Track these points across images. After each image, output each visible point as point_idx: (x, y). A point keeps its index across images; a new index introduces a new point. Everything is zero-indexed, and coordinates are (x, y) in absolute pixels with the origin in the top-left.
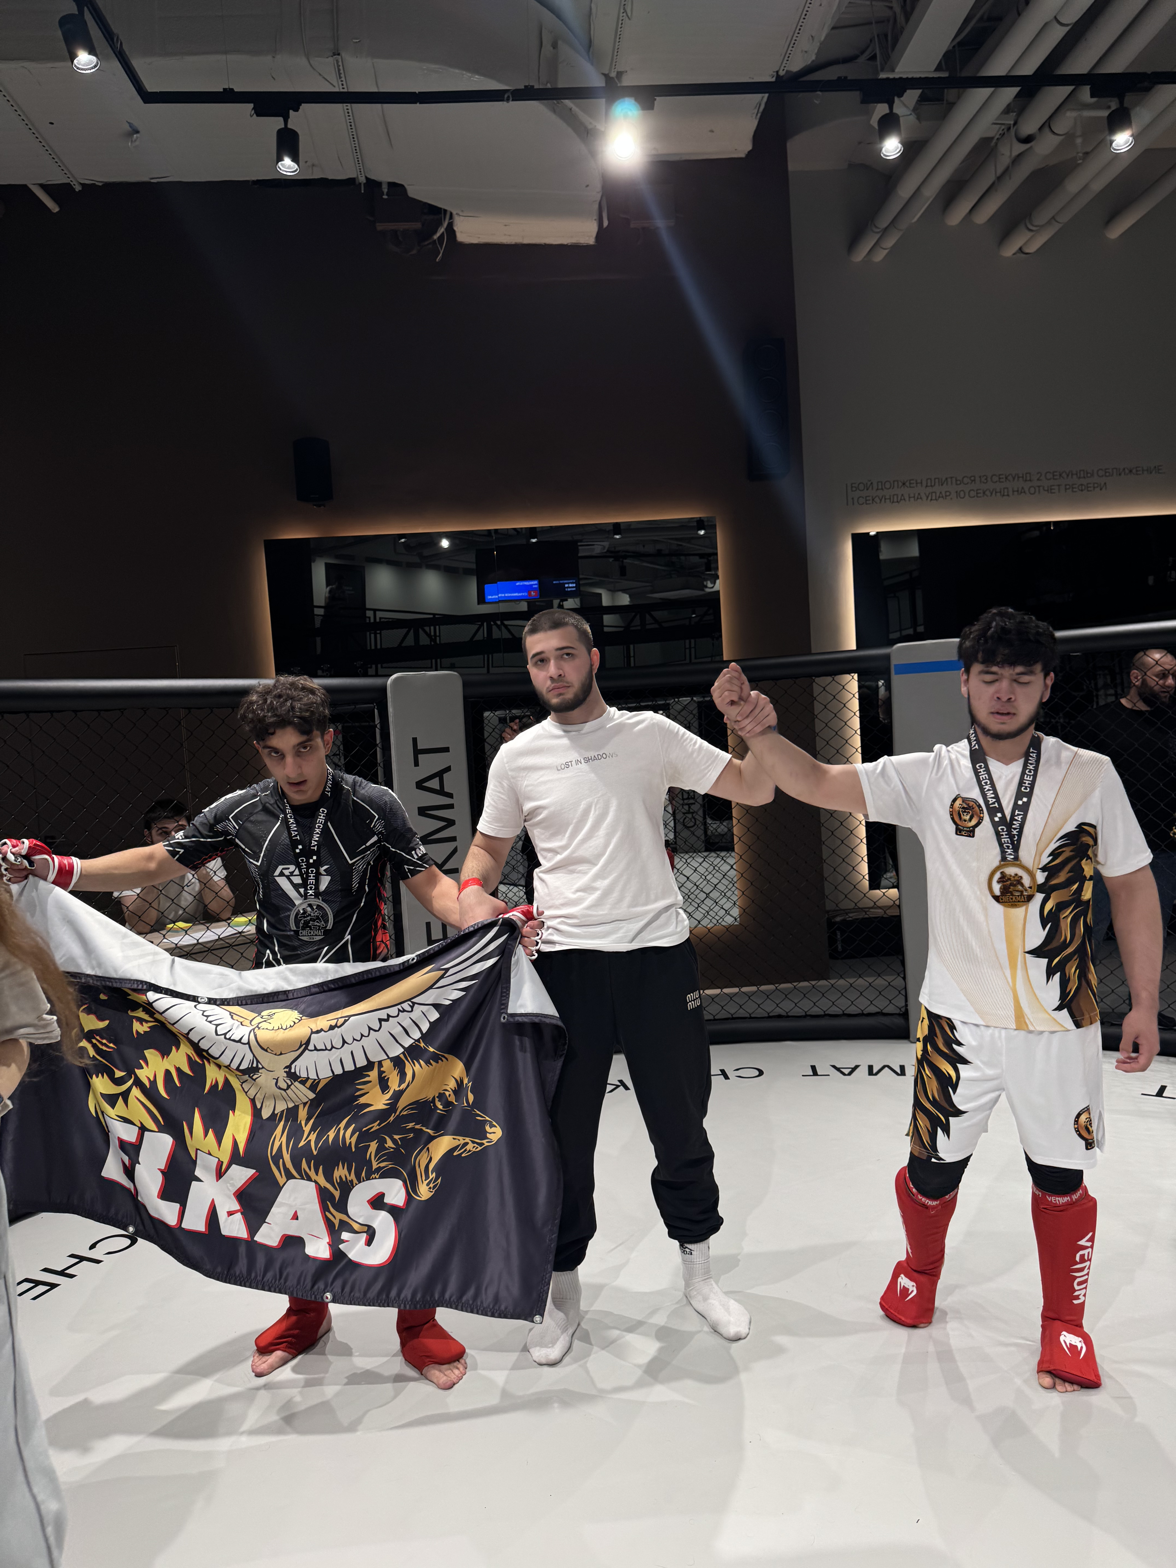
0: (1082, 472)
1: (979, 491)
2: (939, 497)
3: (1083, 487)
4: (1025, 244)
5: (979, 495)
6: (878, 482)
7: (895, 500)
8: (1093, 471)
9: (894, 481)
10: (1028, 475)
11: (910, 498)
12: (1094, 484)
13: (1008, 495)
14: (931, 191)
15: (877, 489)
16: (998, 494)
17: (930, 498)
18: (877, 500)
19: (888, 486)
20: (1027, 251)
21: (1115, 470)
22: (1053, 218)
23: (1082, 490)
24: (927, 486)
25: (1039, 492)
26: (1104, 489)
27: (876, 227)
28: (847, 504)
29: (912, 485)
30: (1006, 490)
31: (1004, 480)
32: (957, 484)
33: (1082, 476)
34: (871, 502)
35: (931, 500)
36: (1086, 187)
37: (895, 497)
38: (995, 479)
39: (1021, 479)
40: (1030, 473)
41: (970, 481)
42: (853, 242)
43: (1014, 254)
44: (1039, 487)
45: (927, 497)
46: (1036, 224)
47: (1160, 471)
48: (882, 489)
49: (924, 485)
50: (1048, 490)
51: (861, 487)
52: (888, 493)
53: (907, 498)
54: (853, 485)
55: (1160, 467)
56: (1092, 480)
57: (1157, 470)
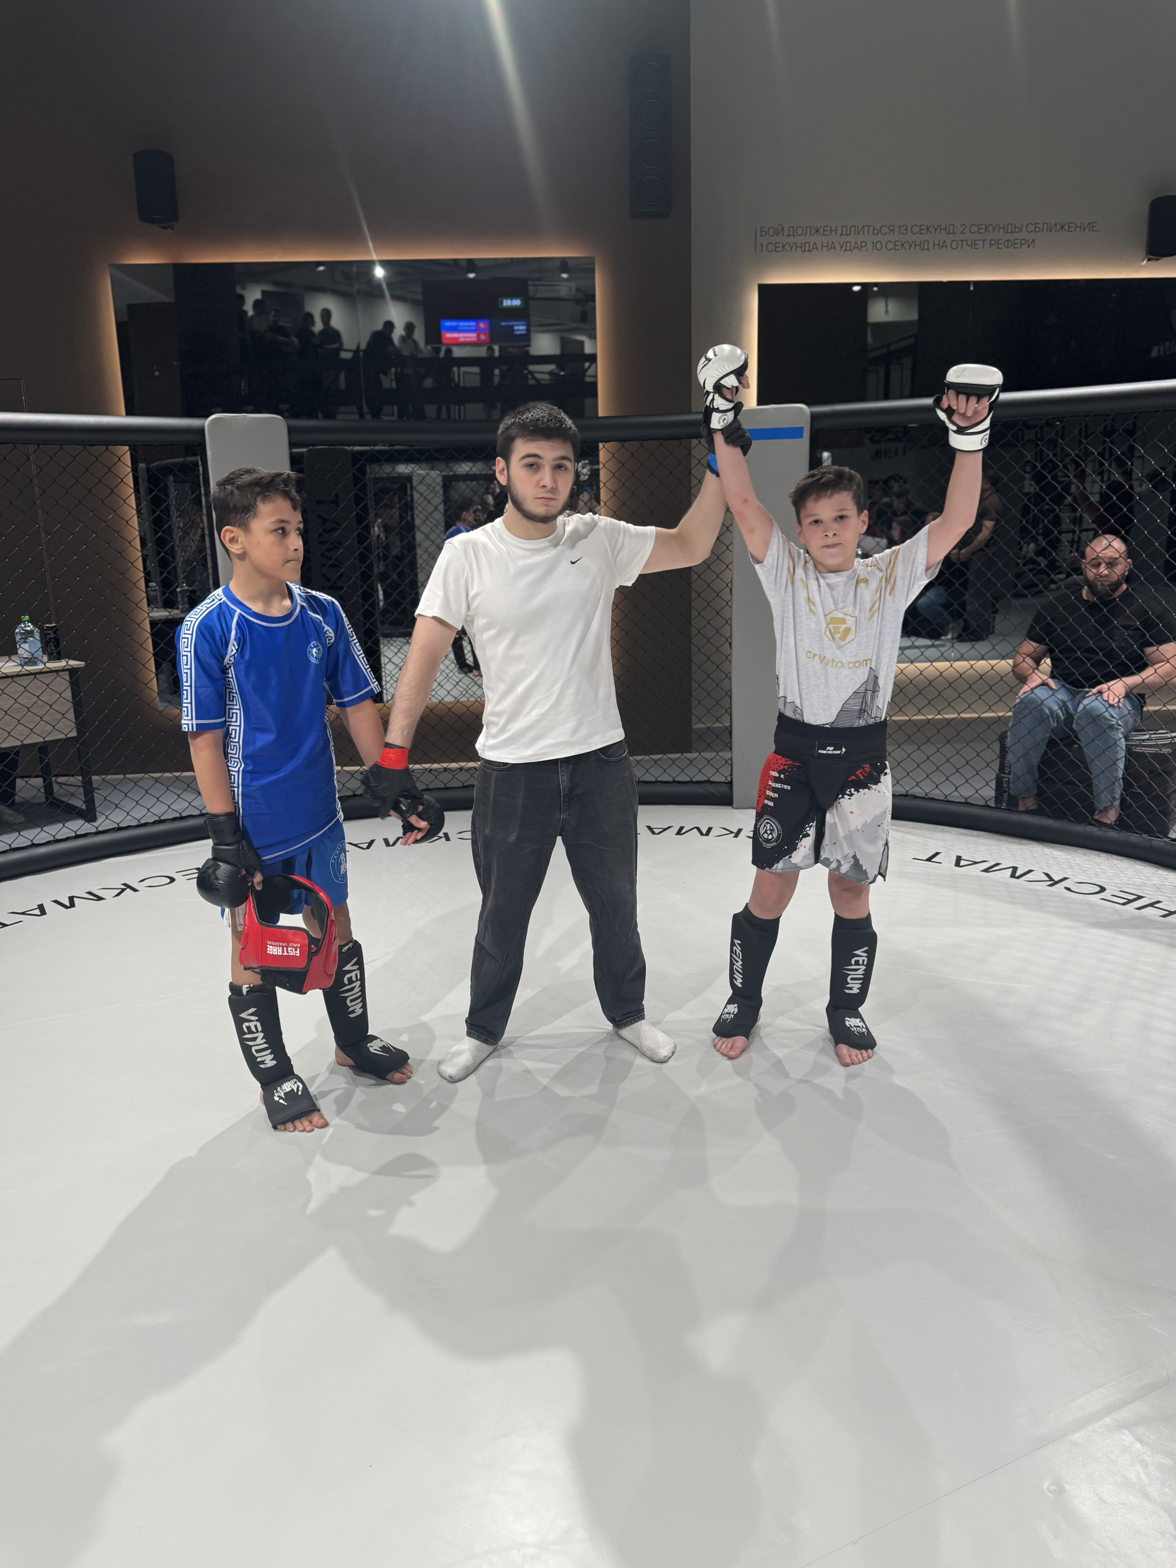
0: (1010, 226)
1: (897, 243)
2: (854, 248)
3: (1010, 243)
5: (897, 248)
6: (790, 227)
7: (807, 249)
8: (1022, 225)
9: (807, 227)
10: (951, 227)
11: (822, 246)
12: (1022, 239)
13: (928, 249)
15: (788, 235)
16: (918, 247)
17: (844, 248)
18: (787, 247)
19: (800, 231)
21: (1045, 226)
23: (1008, 247)
24: (841, 235)
25: (962, 248)
26: (1032, 245)
28: (755, 251)
29: (826, 233)
30: (926, 243)
31: (925, 231)
32: (874, 234)
33: (1009, 230)
34: (780, 249)
35: (845, 250)
37: (807, 244)
38: (916, 229)
39: (943, 231)
40: (953, 225)
41: (888, 232)
44: (962, 241)
45: (842, 248)
47: (1094, 229)
48: (794, 235)
49: (839, 233)
50: (971, 245)
51: (772, 231)
52: (799, 240)
53: (819, 247)
54: (763, 229)
55: (1094, 224)
56: (1020, 236)
57: (1091, 226)
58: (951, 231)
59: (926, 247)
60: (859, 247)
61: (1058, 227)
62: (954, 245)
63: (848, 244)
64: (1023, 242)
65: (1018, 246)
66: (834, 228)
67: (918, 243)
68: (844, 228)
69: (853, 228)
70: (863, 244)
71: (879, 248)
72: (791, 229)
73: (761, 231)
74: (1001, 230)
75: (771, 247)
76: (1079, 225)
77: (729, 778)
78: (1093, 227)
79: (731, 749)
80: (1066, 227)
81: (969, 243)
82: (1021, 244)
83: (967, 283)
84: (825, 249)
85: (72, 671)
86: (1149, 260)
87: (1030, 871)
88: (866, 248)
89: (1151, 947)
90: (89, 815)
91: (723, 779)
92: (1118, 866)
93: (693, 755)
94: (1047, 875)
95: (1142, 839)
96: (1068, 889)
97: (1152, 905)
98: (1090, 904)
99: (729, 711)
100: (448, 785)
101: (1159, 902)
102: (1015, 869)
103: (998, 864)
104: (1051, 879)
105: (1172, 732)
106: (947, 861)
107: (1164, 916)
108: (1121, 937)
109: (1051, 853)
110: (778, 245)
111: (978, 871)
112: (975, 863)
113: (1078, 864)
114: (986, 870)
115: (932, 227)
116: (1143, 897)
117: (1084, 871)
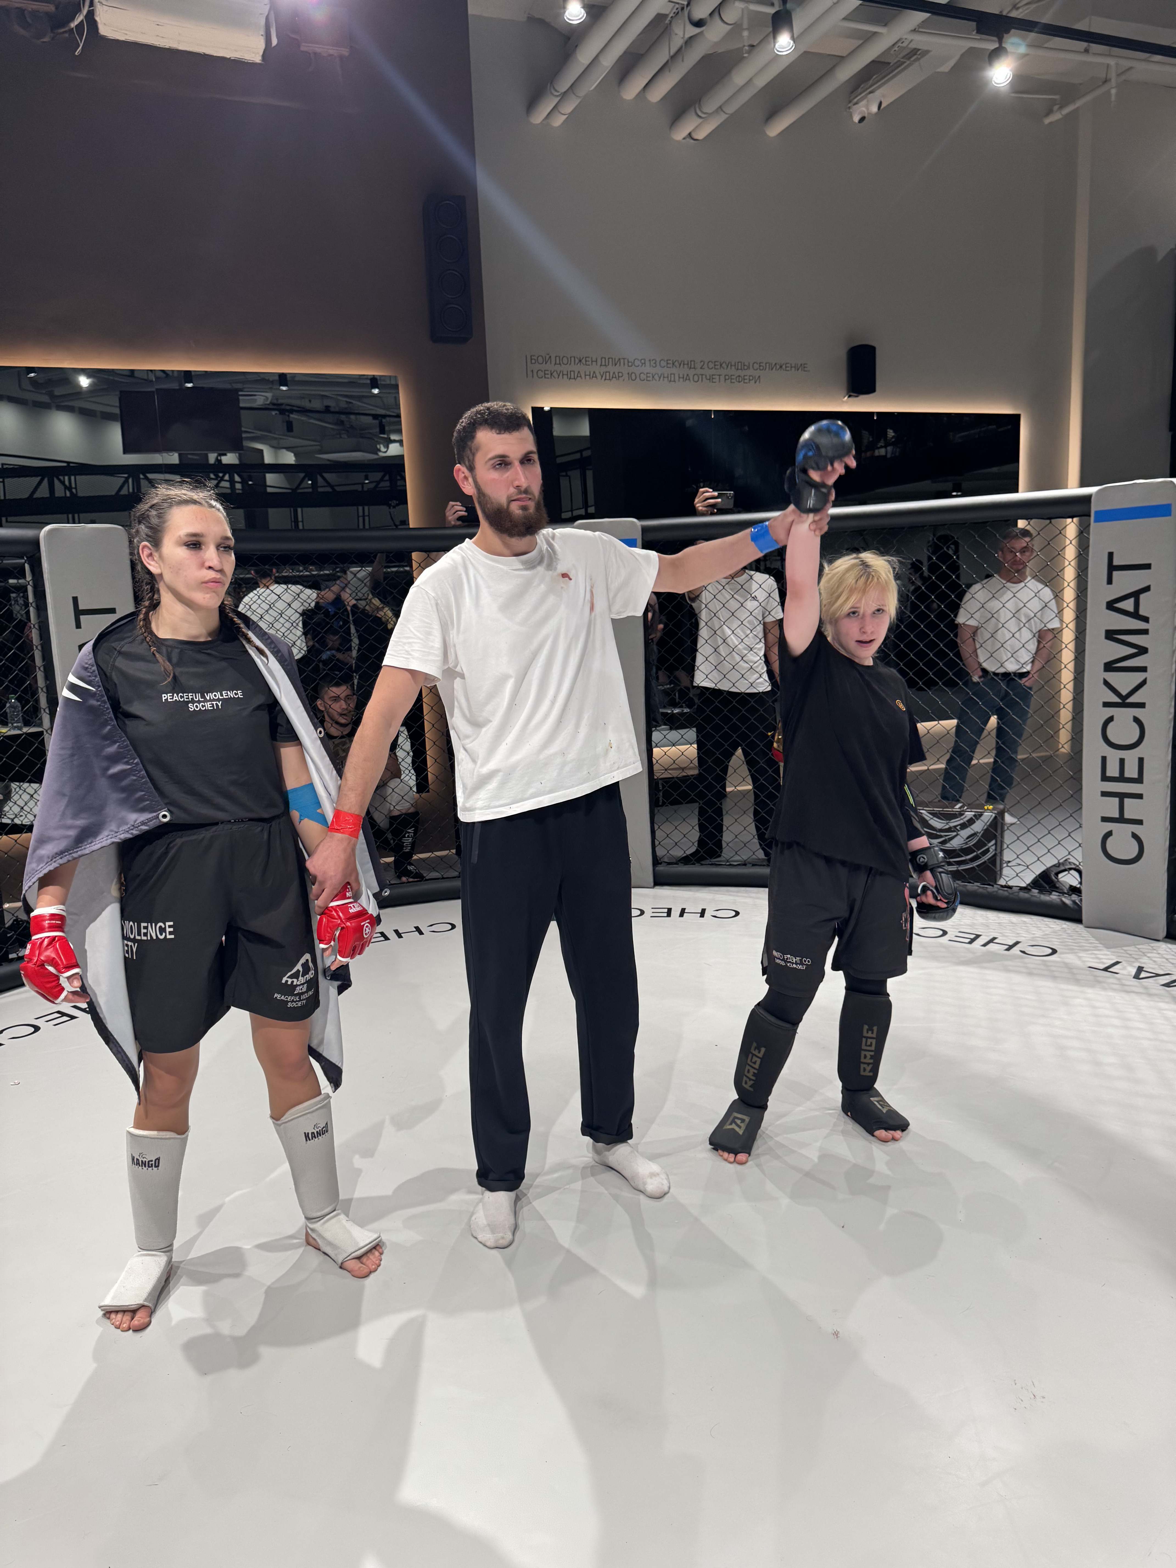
0: (739, 364)
1: (648, 375)
2: (613, 377)
3: (741, 378)
4: (694, 130)
5: (648, 378)
6: (556, 357)
7: (572, 377)
8: (749, 364)
9: (571, 357)
10: (692, 363)
11: (585, 375)
12: (750, 376)
13: (674, 381)
14: (609, 60)
15: (555, 364)
16: (666, 379)
17: (604, 378)
18: (555, 374)
19: (565, 360)
20: (696, 137)
21: (767, 365)
22: (720, 107)
23: (739, 382)
24: (601, 366)
25: (702, 381)
26: (758, 381)
27: (556, 91)
28: (527, 377)
29: (587, 363)
30: (672, 375)
31: (671, 366)
32: (628, 366)
33: (740, 368)
34: (549, 376)
36: (750, 81)
37: (572, 373)
38: (663, 364)
39: (686, 366)
40: (694, 361)
41: (641, 364)
42: (532, 102)
43: (684, 139)
44: (702, 375)
45: (602, 376)
46: (705, 111)
47: (805, 369)
48: (560, 364)
49: (599, 363)
50: (709, 379)
51: (540, 359)
52: (565, 368)
54: (533, 357)
55: (805, 366)
56: (748, 372)
57: (803, 367)
58: (693, 366)
59: (672, 379)
60: (616, 377)
61: (778, 367)
62: (696, 378)
63: (608, 374)
64: (751, 378)
65: (747, 381)
66: (594, 359)
67: (666, 375)
68: (603, 360)
69: (610, 360)
70: (620, 374)
71: (633, 377)
72: (558, 358)
73: (531, 359)
74: (733, 367)
75: (541, 374)
76: (793, 365)
80: (784, 367)
81: (708, 377)
82: (750, 380)
83: (709, 412)
84: (587, 377)
86: (850, 396)
88: (622, 378)
110: (546, 372)
115: (676, 363)
116: (980, 935)
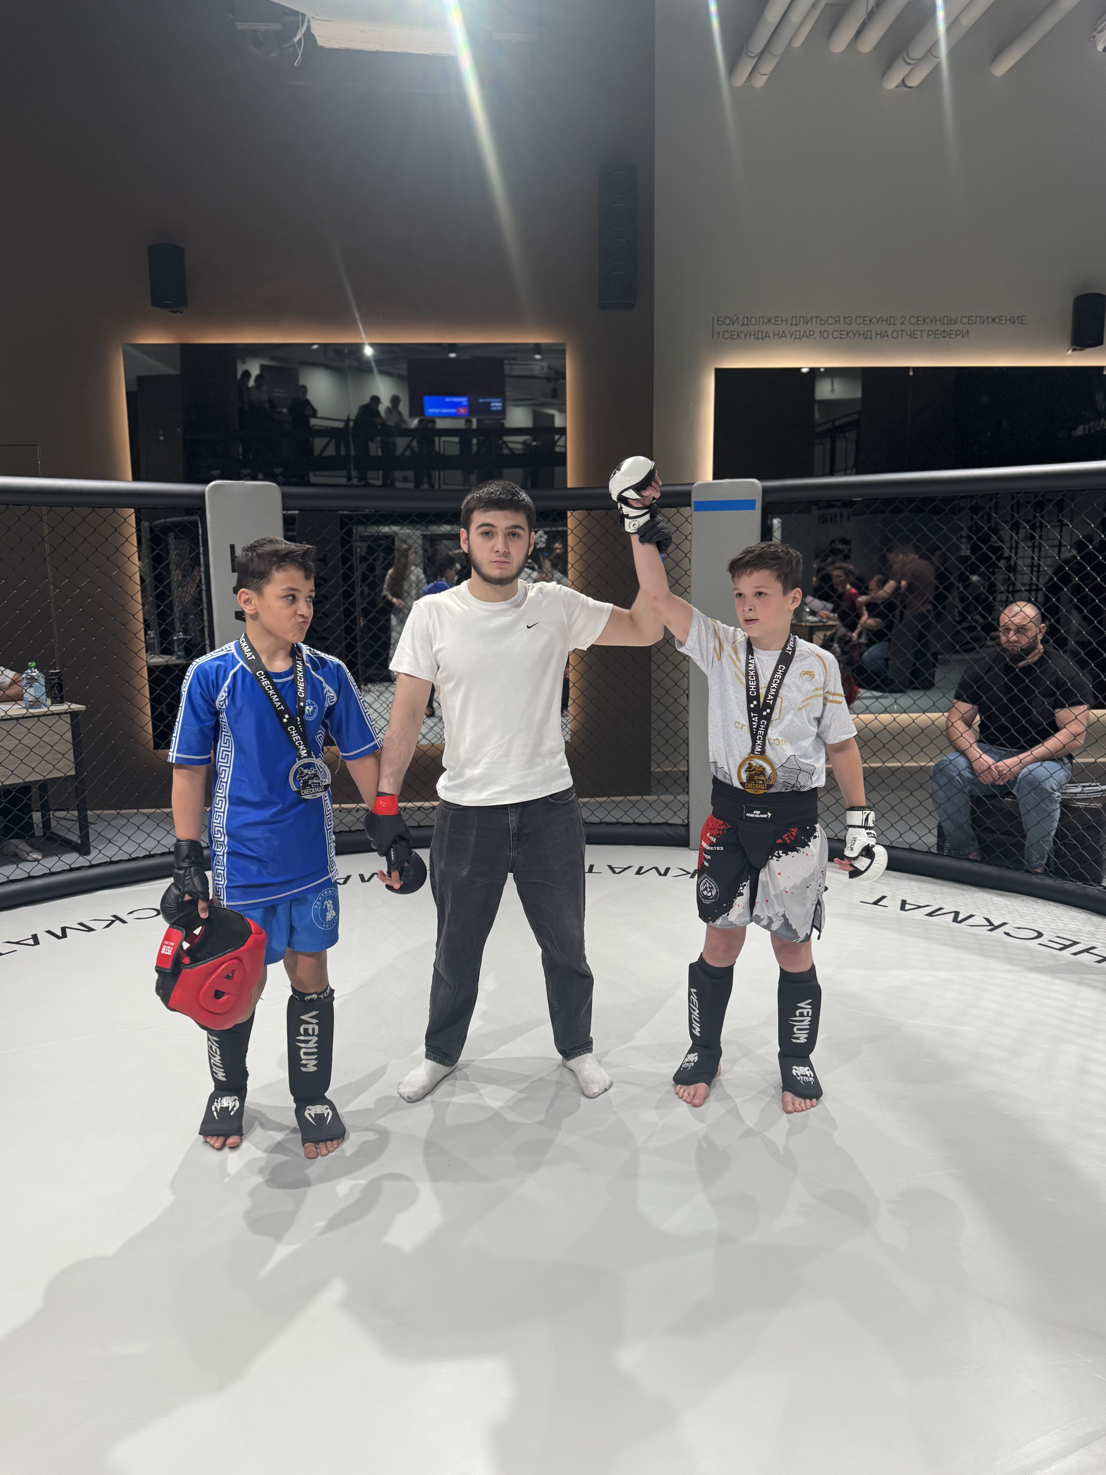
0: (946, 318)
1: (842, 333)
2: (803, 336)
3: (946, 333)
4: (907, 77)
5: (842, 336)
6: (744, 318)
7: (760, 337)
8: (957, 318)
9: (760, 317)
10: (892, 318)
11: (774, 335)
12: (957, 331)
13: (871, 338)
15: (743, 325)
16: (861, 336)
18: (742, 335)
19: (753, 321)
20: (909, 85)
21: (978, 319)
22: (929, 51)
23: (944, 337)
24: (791, 324)
25: (902, 337)
26: (966, 336)
27: (751, 53)
28: (713, 338)
29: (777, 323)
30: (869, 332)
31: (868, 322)
32: (821, 324)
33: (945, 322)
34: (735, 337)
35: (795, 338)
37: (760, 333)
38: (859, 321)
39: (884, 322)
40: (894, 317)
41: (834, 322)
42: (734, 65)
43: (897, 87)
44: (902, 331)
45: (792, 336)
46: (913, 57)
47: (1023, 322)
48: (748, 325)
50: (911, 335)
53: (771, 335)
54: (720, 319)
55: (1023, 318)
56: (954, 327)
57: (1020, 320)
58: (892, 322)
59: (869, 336)
60: (809, 335)
61: (990, 320)
62: (895, 335)
63: (798, 333)
64: (958, 333)
65: (954, 336)
66: (784, 319)
67: (861, 332)
68: (794, 319)
69: (802, 319)
70: (812, 333)
71: (826, 336)
72: (746, 319)
73: (718, 321)
74: (938, 322)
75: (727, 335)
76: (1008, 318)
77: (686, 821)
78: (1022, 320)
79: (688, 793)
80: (997, 320)
81: (909, 333)
82: (956, 335)
83: (907, 369)
84: (776, 337)
85: (74, 714)
86: (1074, 350)
87: (971, 916)
88: (814, 337)
89: (1087, 993)
90: (83, 849)
91: (680, 822)
92: (1055, 912)
93: (653, 798)
94: (987, 920)
95: (1076, 887)
96: (1006, 934)
97: (1087, 950)
98: (1029, 950)
99: (686, 758)
100: (421, 824)
101: (1093, 948)
102: (957, 914)
103: (940, 909)
104: (991, 924)
105: (1102, 785)
106: (892, 904)
107: (1099, 962)
108: (1058, 982)
109: (991, 899)
110: (733, 333)
111: (922, 915)
112: (920, 907)
113: (1016, 910)
114: (930, 915)
115: (874, 319)
116: (1078, 943)
117: (1022, 917)
